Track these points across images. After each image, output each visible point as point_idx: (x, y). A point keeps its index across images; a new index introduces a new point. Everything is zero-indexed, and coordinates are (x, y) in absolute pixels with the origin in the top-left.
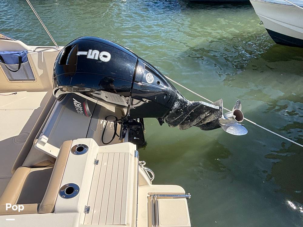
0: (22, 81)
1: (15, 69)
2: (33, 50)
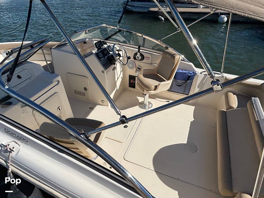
1: (178, 84)
2: (200, 72)
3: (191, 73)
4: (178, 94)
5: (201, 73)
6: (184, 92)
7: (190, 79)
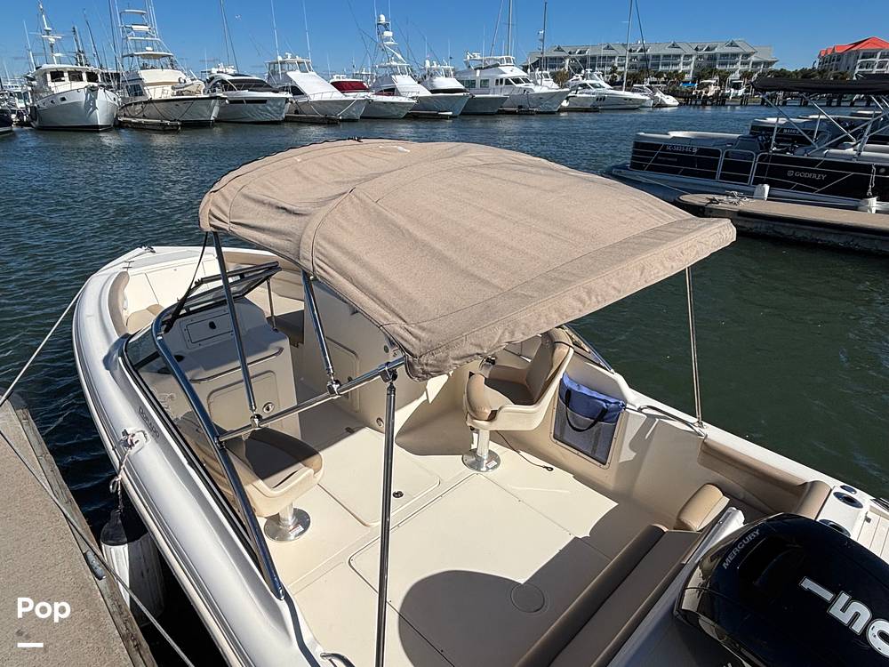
0: (576, 452)
1: (578, 425)
2: (638, 407)
3: (611, 403)
4: (580, 454)
5: (640, 410)
6: (594, 451)
7: (605, 417)
